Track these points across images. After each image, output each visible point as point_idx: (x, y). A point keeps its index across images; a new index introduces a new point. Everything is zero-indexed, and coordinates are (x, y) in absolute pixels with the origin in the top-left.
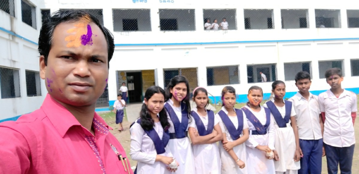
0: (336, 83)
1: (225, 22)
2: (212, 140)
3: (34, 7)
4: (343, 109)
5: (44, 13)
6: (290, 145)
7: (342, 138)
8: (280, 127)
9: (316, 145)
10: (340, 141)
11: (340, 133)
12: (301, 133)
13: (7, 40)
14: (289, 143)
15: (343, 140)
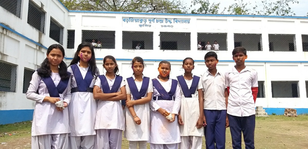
0: (241, 60)
1: (216, 44)
2: (114, 98)
3: (62, 28)
4: (243, 82)
5: (70, 33)
6: (194, 113)
7: (242, 108)
8: (185, 97)
9: (219, 115)
10: (240, 111)
11: (240, 103)
12: (206, 104)
13: (35, 49)
14: (193, 111)
15: (243, 111)
